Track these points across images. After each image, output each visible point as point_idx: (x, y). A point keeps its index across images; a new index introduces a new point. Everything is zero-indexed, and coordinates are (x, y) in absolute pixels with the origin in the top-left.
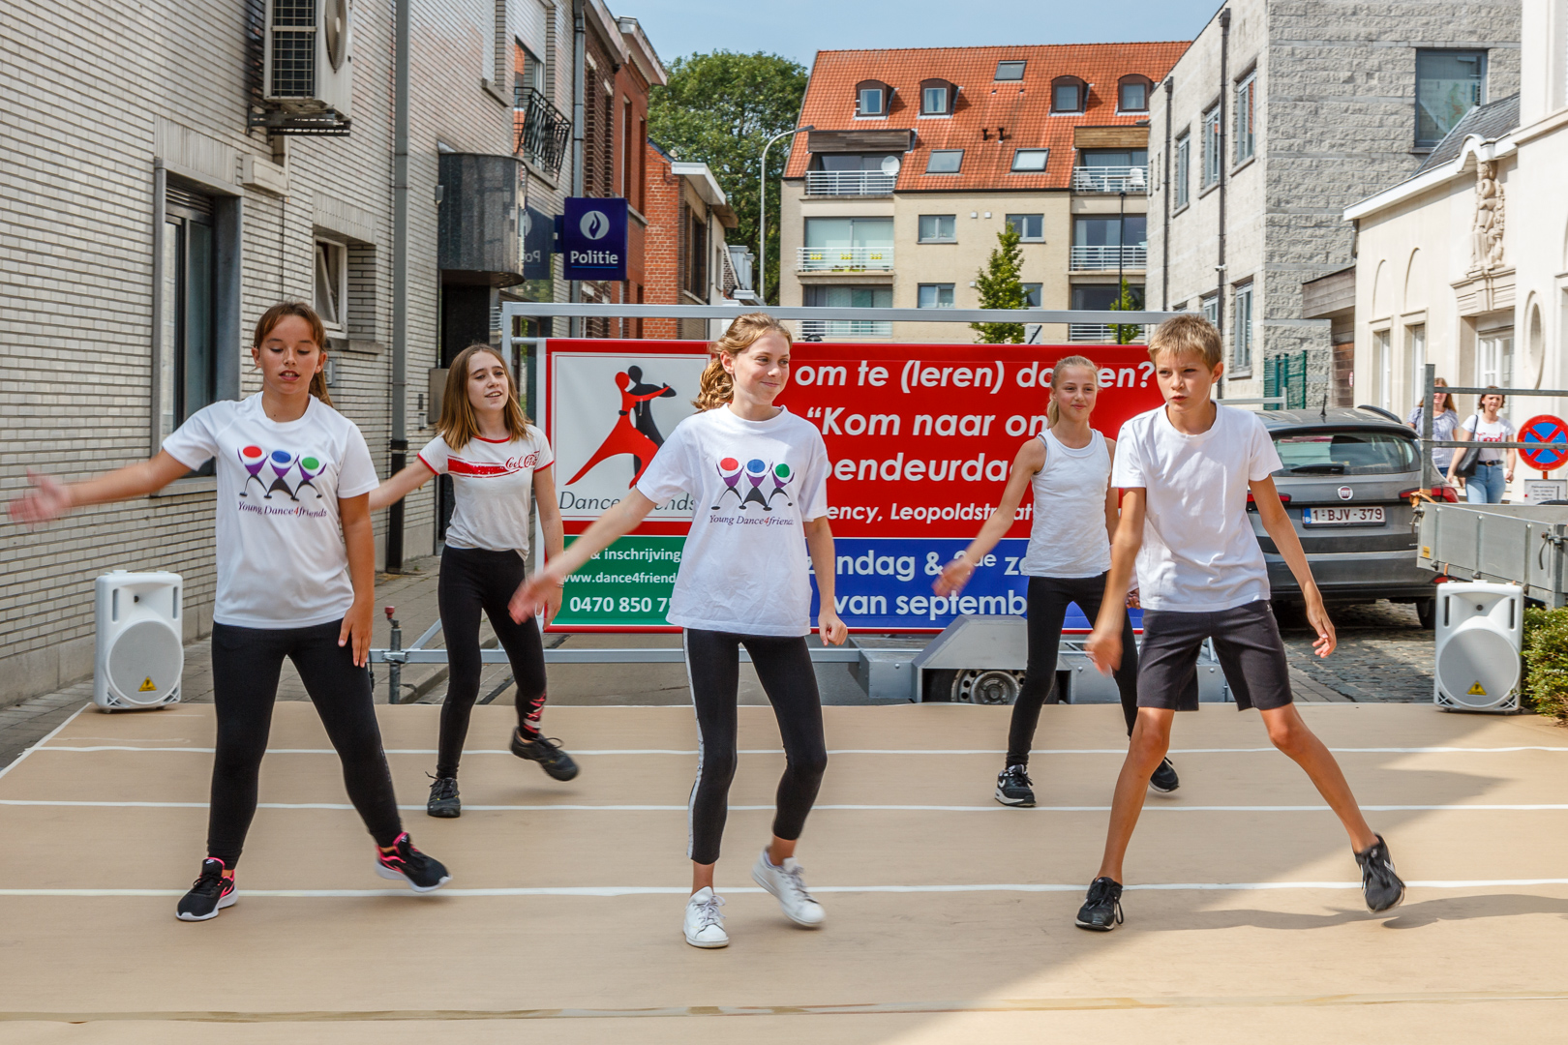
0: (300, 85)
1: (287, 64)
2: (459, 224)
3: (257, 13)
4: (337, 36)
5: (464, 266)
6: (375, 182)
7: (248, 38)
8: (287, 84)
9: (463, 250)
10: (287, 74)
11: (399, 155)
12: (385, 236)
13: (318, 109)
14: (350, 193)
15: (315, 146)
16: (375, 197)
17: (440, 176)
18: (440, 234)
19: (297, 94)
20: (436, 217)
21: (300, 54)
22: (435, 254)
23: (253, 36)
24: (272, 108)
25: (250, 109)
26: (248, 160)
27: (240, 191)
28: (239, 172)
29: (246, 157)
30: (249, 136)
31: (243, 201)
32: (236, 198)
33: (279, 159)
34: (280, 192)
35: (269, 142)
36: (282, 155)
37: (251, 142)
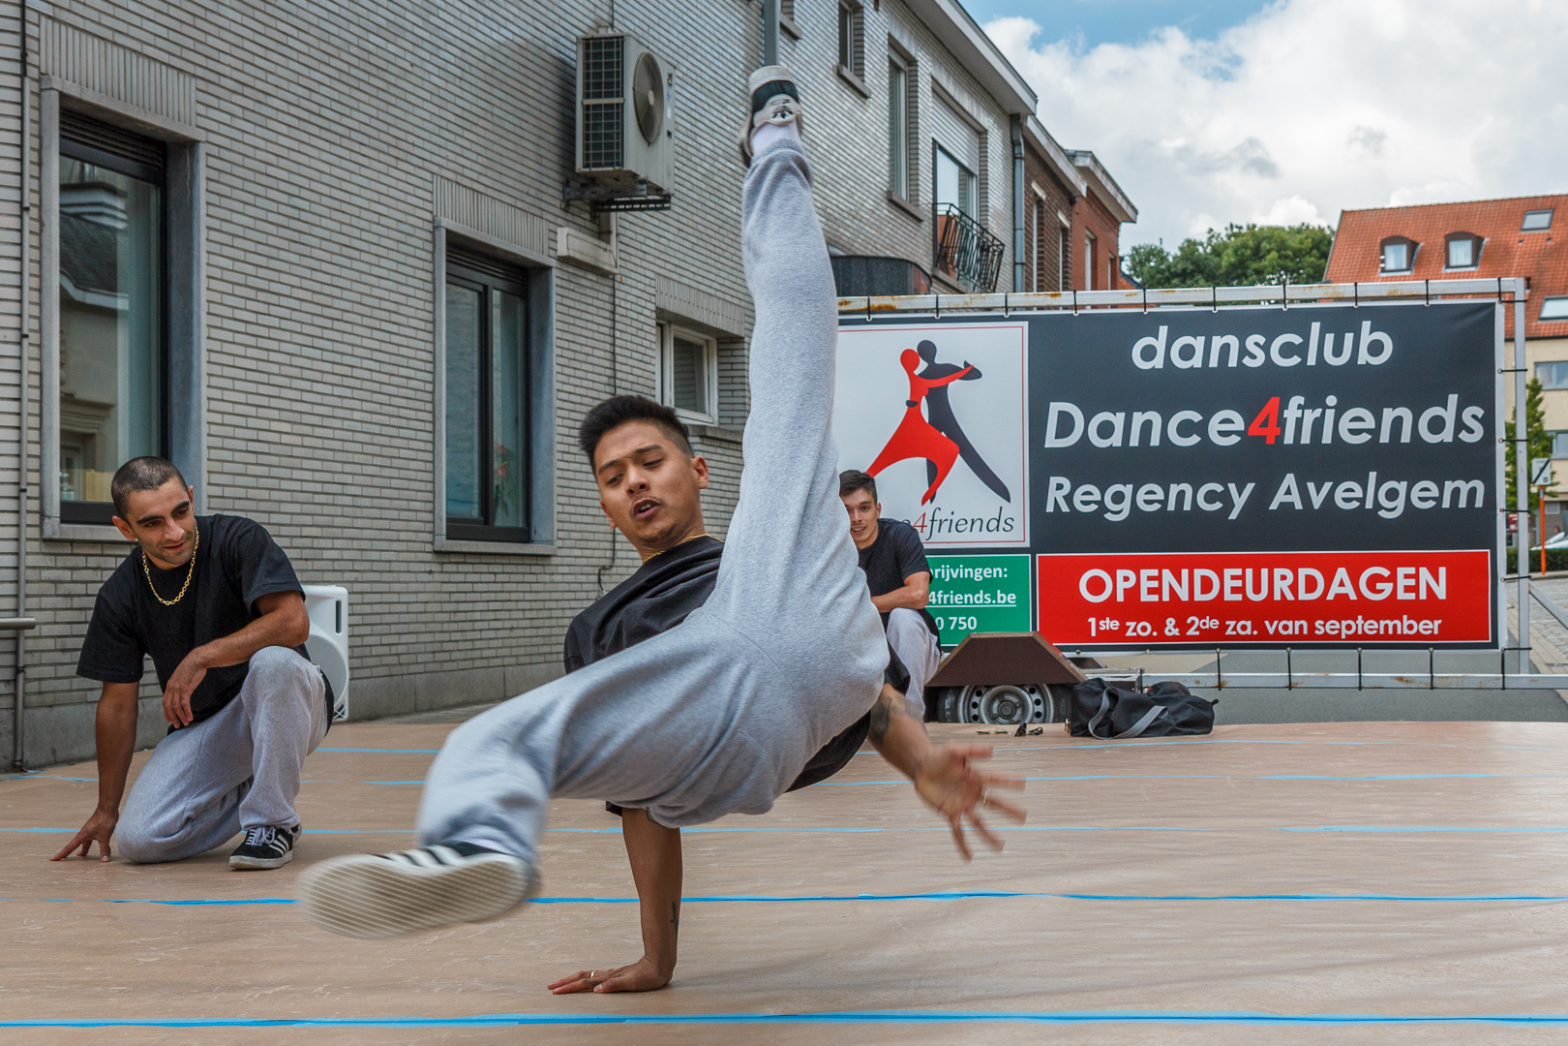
0: (609, 156)
1: (597, 136)
8: (597, 156)
10: (597, 146)
13: (630, 179)
19: (607, 165)
21: (609, 126)
24: (588, 181)
25: (566, 184)
26: (563, 233)
27: (553, 263)
28: (552, 244)
29: (559, 230)
30: (565, 210)
31: (555, 273)
32: (549, 268)
33: (605, 236)
34: (607, 268)
35: (594, 219)
36: (609, 232)
37: (570, 217)
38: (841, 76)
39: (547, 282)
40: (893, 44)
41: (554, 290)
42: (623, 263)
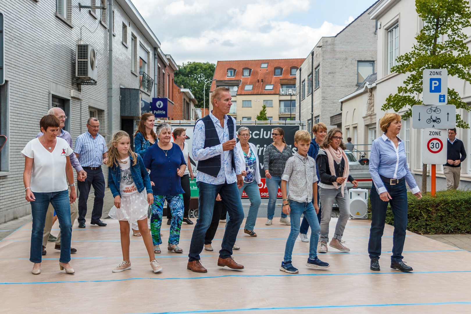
0: (84, 73)
1: (81, 68)
2: (125, 105)
3: (74, 56)
4: (93, 62)
5: (126, 115)
6: (104, 95)
7: (72, 62)
8: (81, 73)
9: (126, 111)
10: (81, 71)
11: (110, 89)
12: (107, 108)
13: (89, 78)
14: (98, 98)
15: (89, 87)
16: (104, 99)
17: (121, 93)
18: (121, 107)
19: (84, 75)
20: (120, 103)
21: (84, 66)
22: (119, 112)
23: (73, 62)
24: (78, 79)
25: (72, 79)
26: (72, 91)
27: (70, 98)
28: (70, 94)
29: (71, 90)
30: (72, 85)
31: (71, 101)
32: (69, 100)
33: (80, 90)
34: (80, 98)
35: (78, 86)
36: (81, 90)
37: (73, 87)
38: (123, 44)
39: (69, 103)
40: (133, 35)
41: (71, 105)
42: (84, 97)
